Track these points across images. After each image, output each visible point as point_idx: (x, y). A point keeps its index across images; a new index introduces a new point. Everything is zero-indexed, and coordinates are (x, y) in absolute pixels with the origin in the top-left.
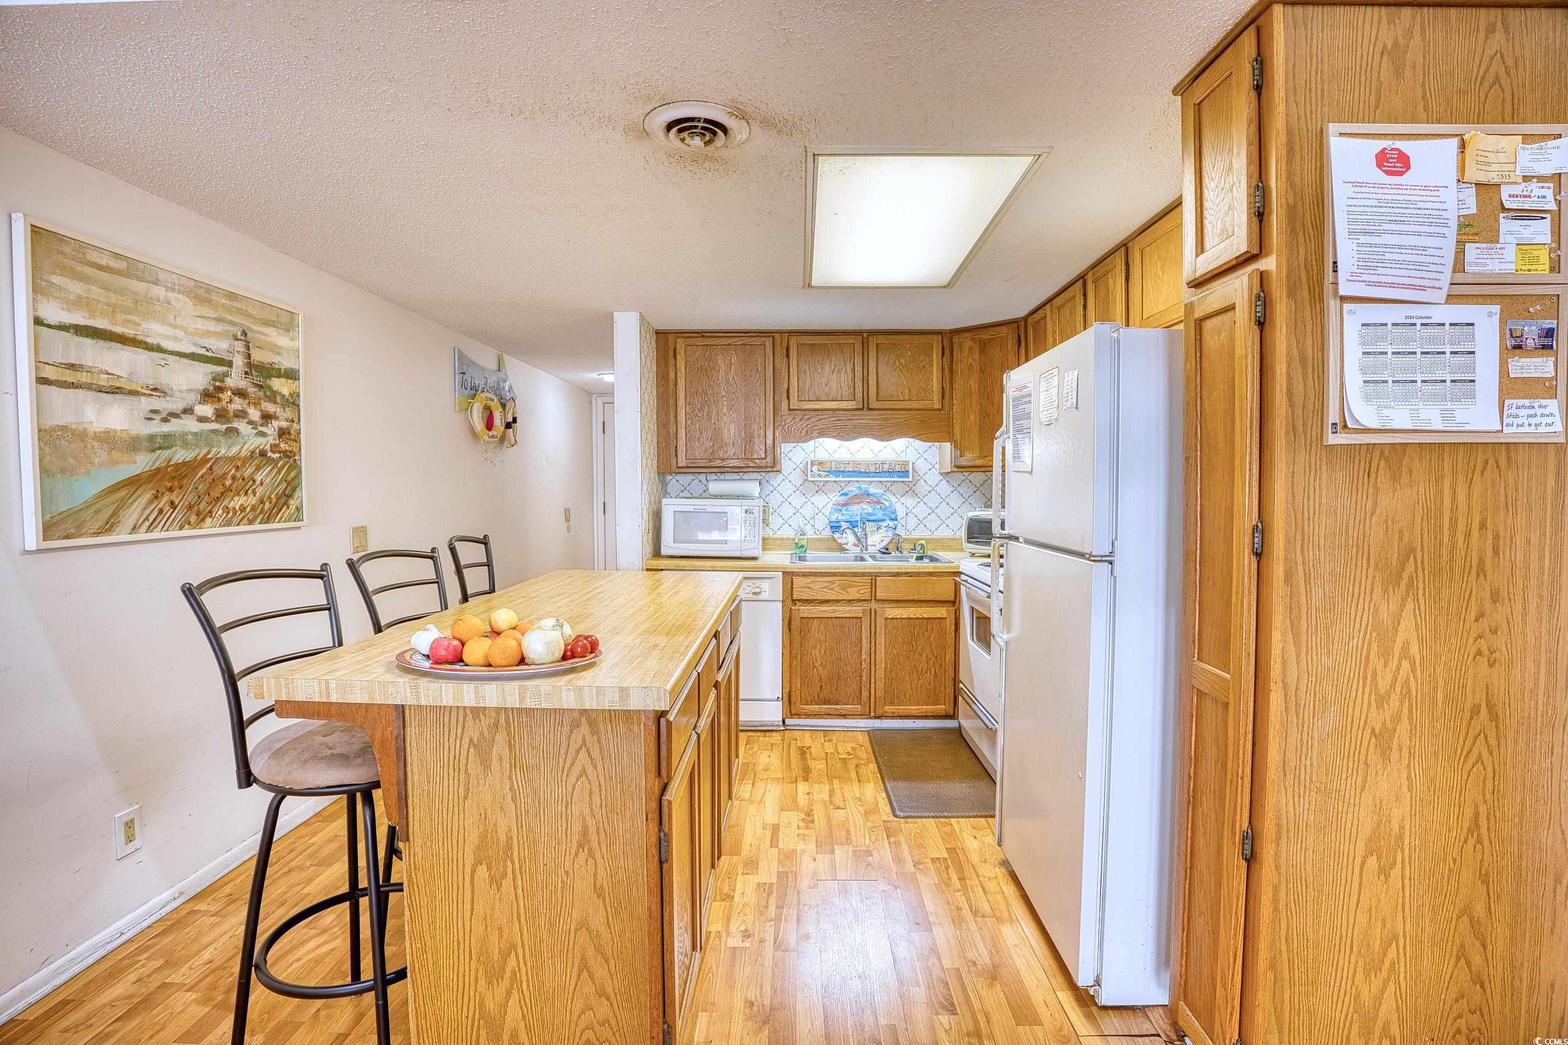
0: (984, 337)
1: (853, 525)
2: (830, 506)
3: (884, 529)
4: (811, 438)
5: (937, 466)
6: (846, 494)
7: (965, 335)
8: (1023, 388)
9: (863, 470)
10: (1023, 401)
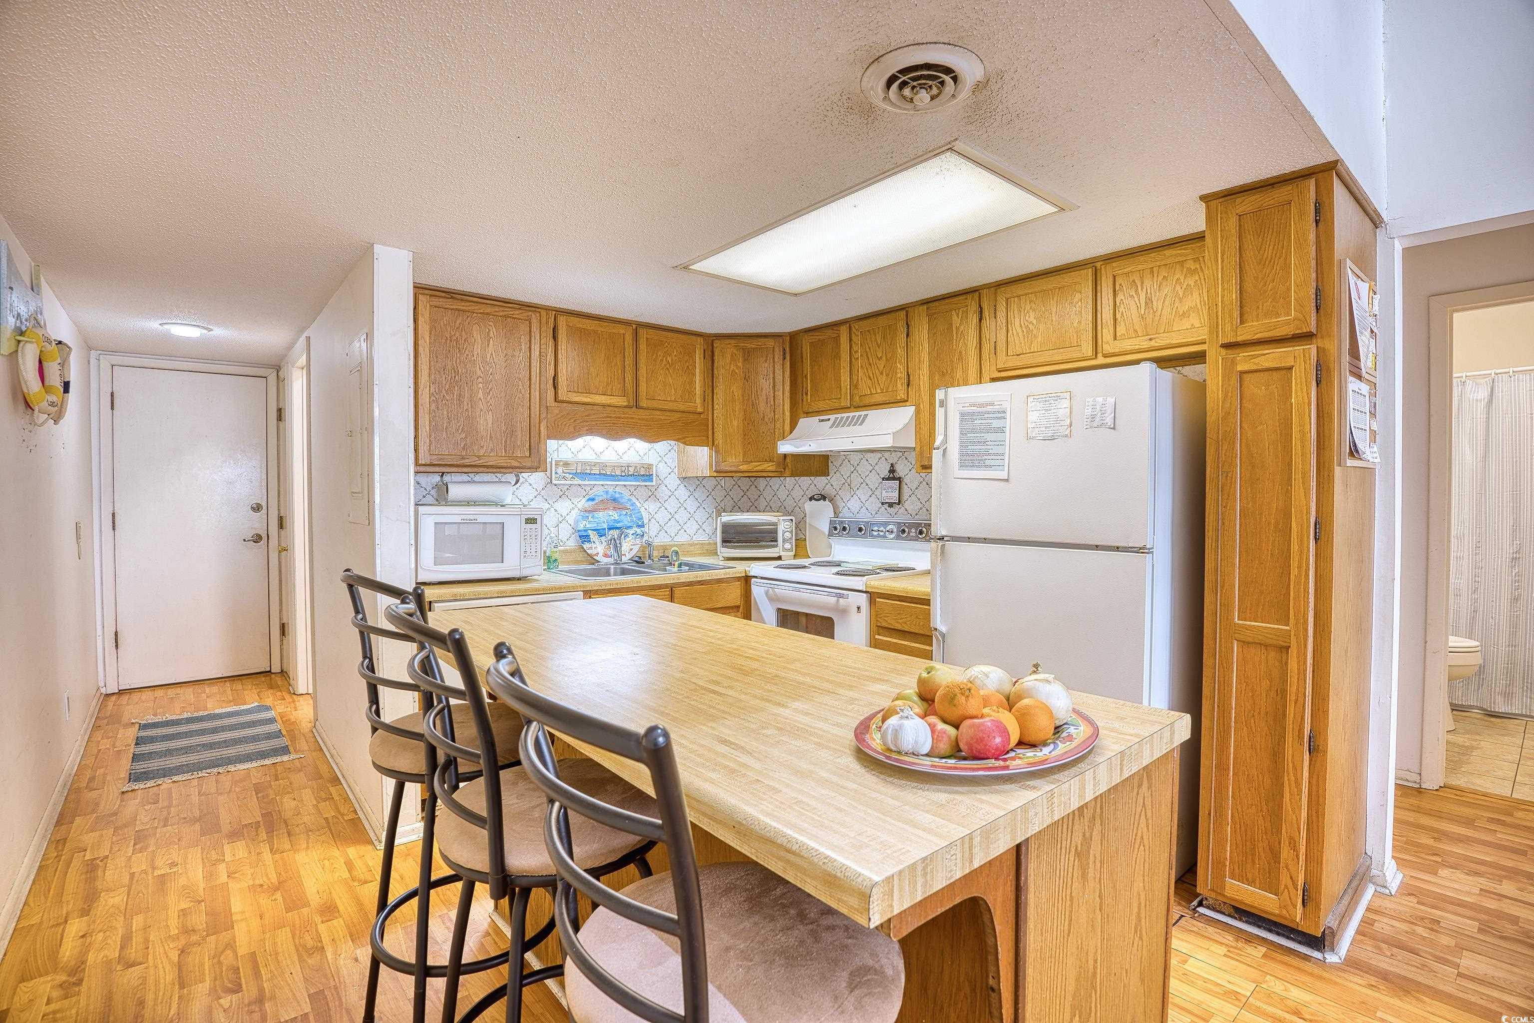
0: (749, 346)
1: (601, 533)
2: (575, 513)
3: (631, 537)
4: (580, 436)
5: (676, 470)
6: (593, 500)
7: (728, 341)
8: (988, 405)
9: (609, 473)
10: (986, 416)
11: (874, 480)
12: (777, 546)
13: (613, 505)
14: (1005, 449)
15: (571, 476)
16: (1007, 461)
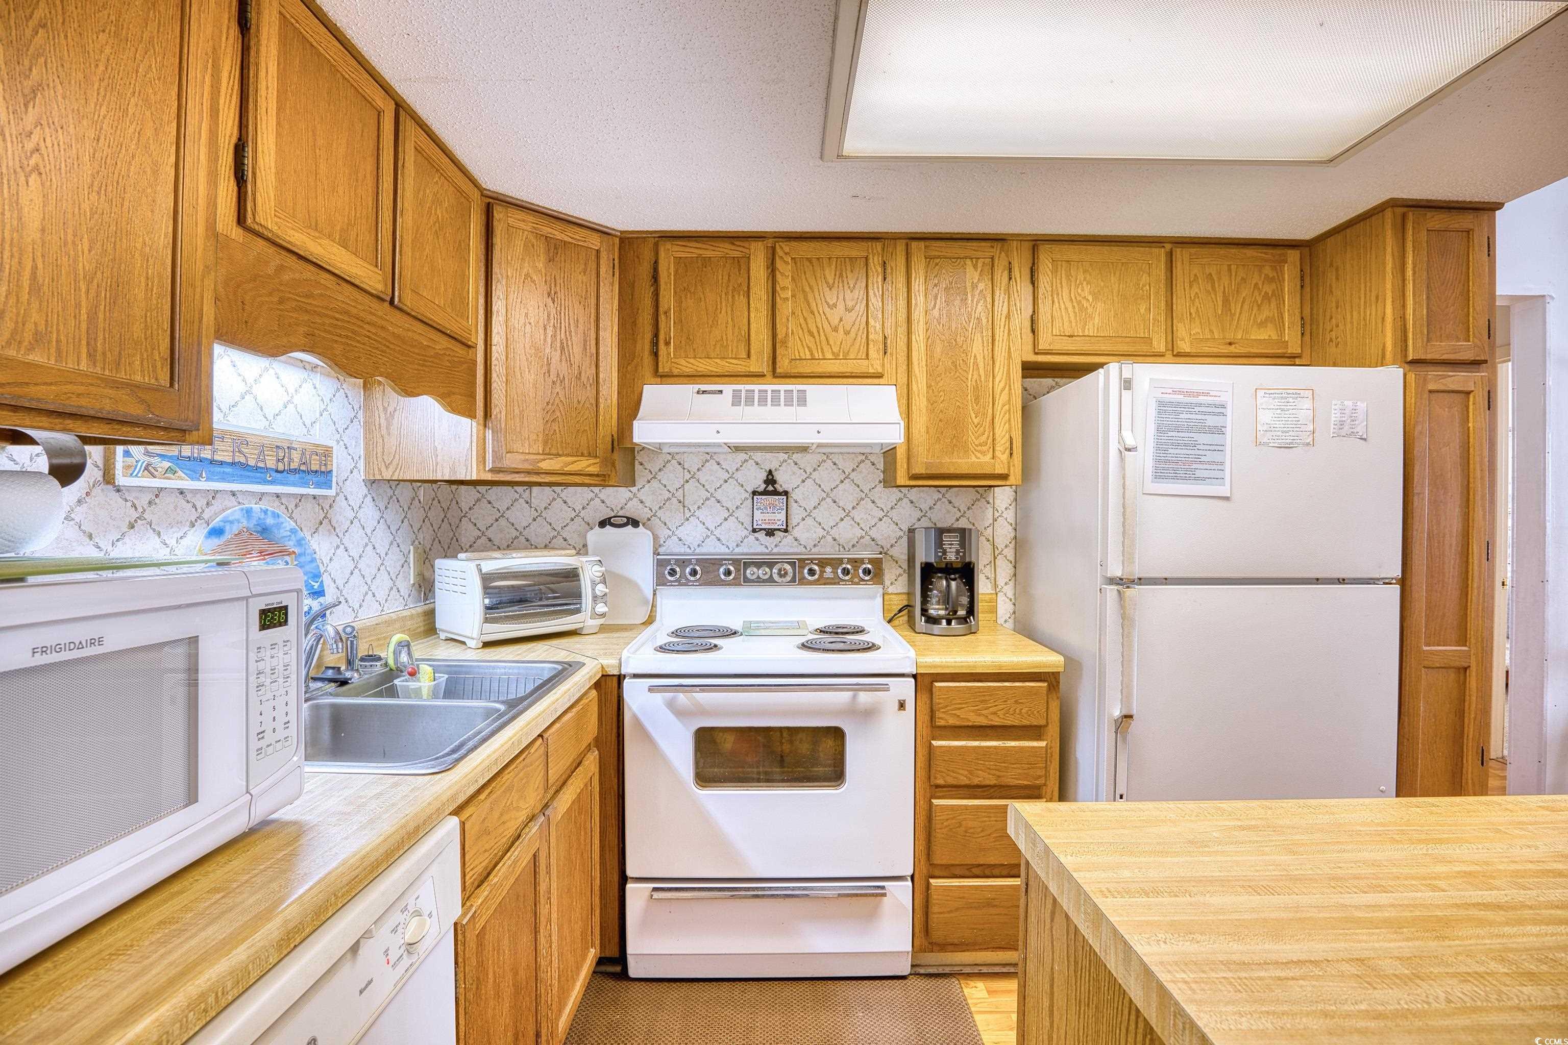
0: (558, 235)
6: (219, 532)
7: (520, 216)
8: (1198, 394)
9: (252, 462)
10: (1197, 409)
11: (734, 495)
12: (578, 611)
13: (259, 545)
14: (1225, 456)
15: (166, 464)
16: (1228, 471)
